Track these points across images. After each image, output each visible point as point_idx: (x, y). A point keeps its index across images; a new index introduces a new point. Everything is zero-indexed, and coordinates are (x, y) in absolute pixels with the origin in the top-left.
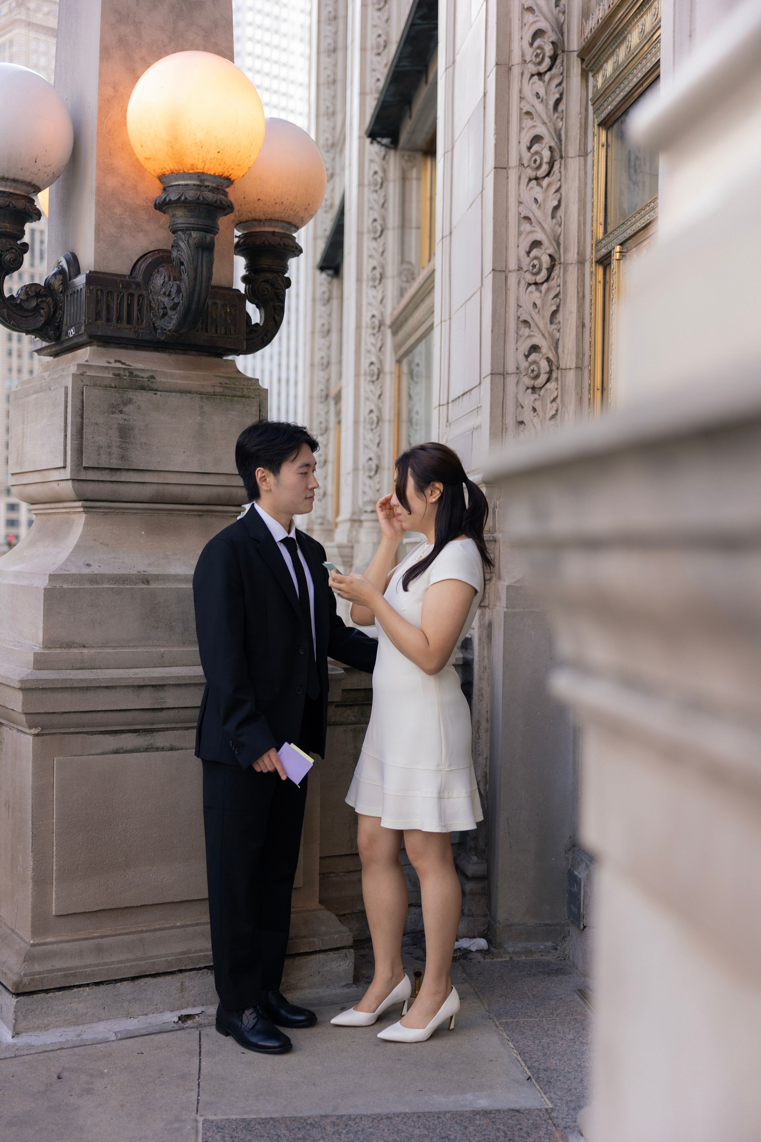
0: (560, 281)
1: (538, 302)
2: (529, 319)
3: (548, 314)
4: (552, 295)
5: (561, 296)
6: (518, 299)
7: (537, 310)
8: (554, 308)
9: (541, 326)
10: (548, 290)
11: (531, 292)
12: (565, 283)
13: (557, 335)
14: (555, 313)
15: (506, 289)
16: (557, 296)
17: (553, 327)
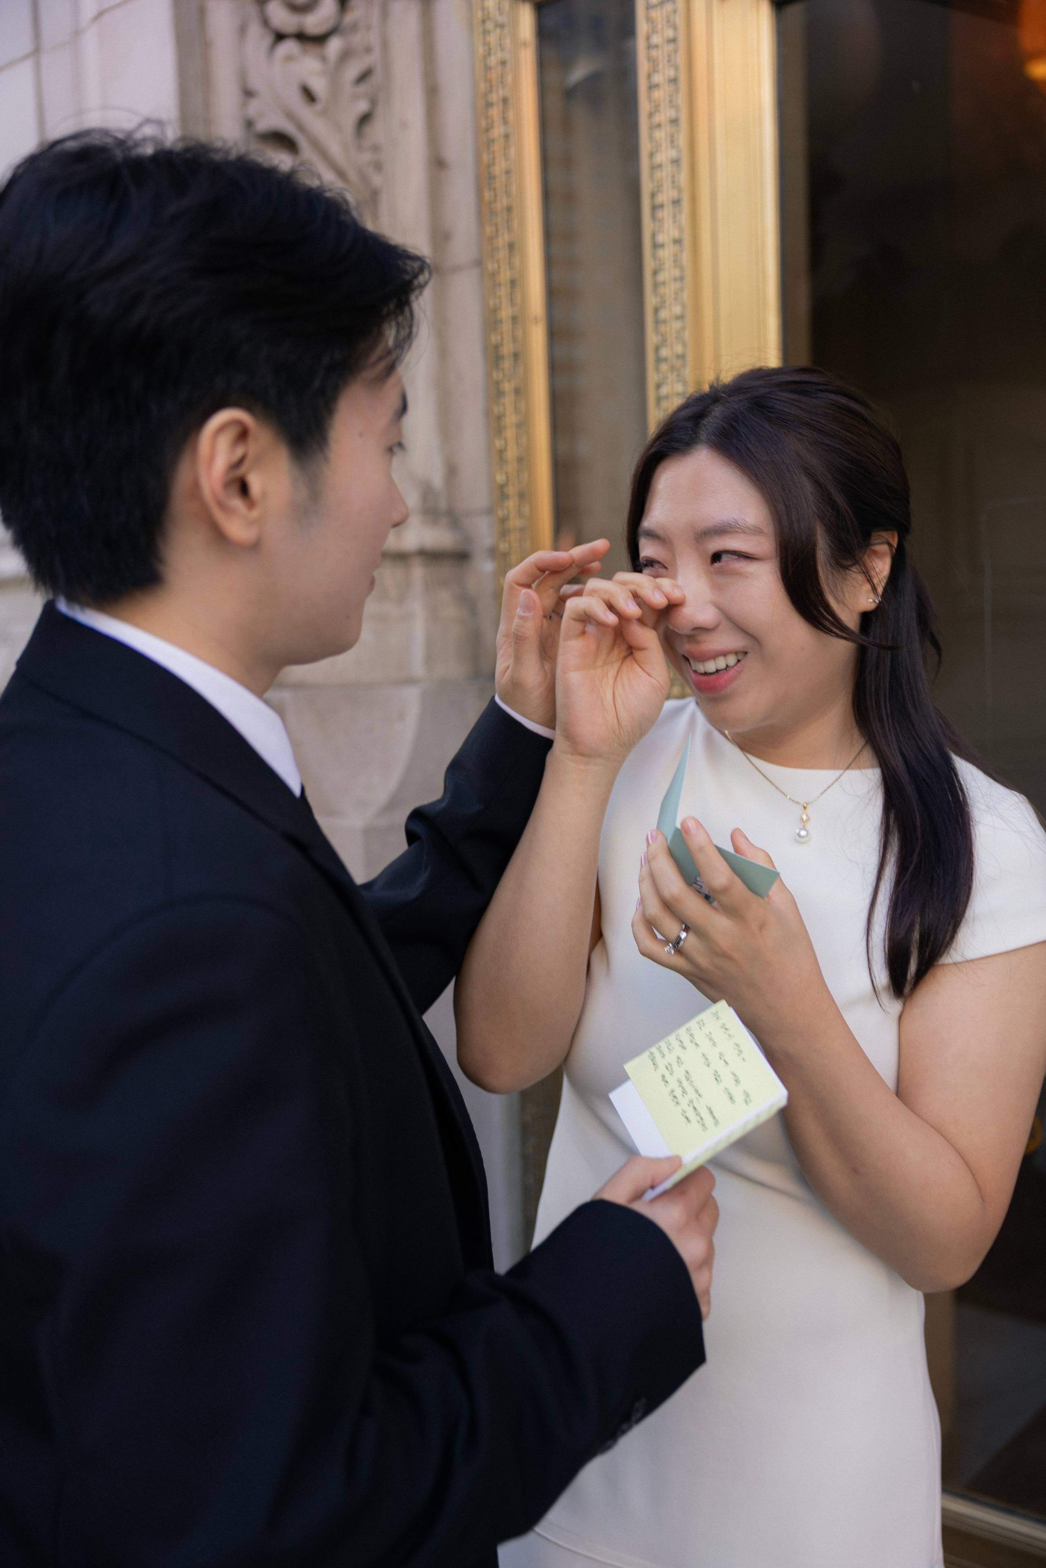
0: (373, 38)
1: (319, 86)
2: (288, 128)
3: (349, 119)
4: (353, 71)
5: (377, 78)
6: (242, 74)
7: (319, 107)
8: (362, 106)
9: (335, 149)
10: (346, 55)
11: (289, 58)
12: (385, 45)
13: (377, 180)
14: (365, 119)
15: (206, 45)
16: (364, 77)
17: (366, 157)
